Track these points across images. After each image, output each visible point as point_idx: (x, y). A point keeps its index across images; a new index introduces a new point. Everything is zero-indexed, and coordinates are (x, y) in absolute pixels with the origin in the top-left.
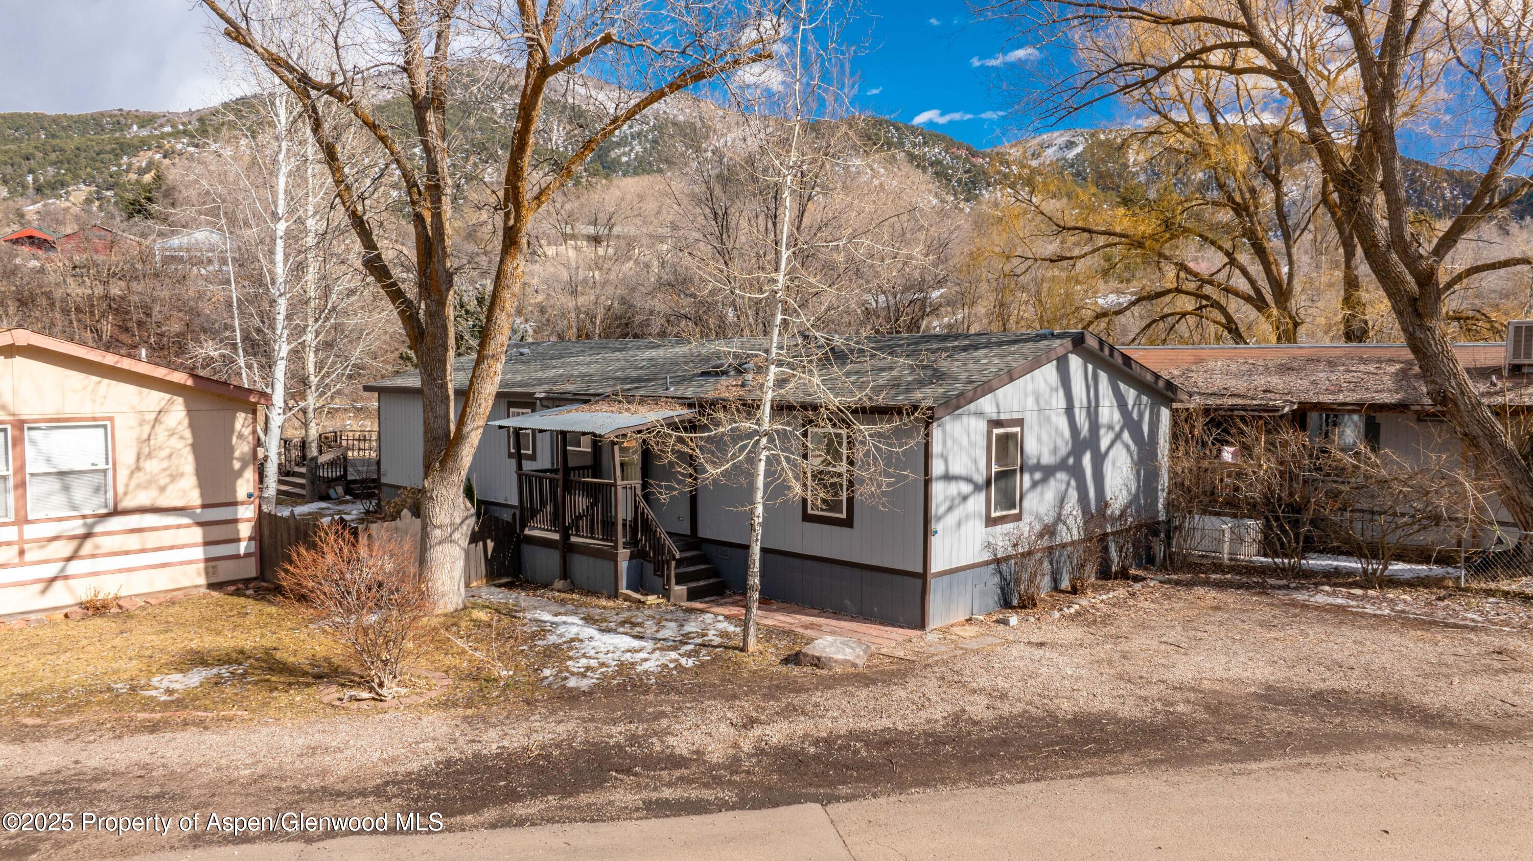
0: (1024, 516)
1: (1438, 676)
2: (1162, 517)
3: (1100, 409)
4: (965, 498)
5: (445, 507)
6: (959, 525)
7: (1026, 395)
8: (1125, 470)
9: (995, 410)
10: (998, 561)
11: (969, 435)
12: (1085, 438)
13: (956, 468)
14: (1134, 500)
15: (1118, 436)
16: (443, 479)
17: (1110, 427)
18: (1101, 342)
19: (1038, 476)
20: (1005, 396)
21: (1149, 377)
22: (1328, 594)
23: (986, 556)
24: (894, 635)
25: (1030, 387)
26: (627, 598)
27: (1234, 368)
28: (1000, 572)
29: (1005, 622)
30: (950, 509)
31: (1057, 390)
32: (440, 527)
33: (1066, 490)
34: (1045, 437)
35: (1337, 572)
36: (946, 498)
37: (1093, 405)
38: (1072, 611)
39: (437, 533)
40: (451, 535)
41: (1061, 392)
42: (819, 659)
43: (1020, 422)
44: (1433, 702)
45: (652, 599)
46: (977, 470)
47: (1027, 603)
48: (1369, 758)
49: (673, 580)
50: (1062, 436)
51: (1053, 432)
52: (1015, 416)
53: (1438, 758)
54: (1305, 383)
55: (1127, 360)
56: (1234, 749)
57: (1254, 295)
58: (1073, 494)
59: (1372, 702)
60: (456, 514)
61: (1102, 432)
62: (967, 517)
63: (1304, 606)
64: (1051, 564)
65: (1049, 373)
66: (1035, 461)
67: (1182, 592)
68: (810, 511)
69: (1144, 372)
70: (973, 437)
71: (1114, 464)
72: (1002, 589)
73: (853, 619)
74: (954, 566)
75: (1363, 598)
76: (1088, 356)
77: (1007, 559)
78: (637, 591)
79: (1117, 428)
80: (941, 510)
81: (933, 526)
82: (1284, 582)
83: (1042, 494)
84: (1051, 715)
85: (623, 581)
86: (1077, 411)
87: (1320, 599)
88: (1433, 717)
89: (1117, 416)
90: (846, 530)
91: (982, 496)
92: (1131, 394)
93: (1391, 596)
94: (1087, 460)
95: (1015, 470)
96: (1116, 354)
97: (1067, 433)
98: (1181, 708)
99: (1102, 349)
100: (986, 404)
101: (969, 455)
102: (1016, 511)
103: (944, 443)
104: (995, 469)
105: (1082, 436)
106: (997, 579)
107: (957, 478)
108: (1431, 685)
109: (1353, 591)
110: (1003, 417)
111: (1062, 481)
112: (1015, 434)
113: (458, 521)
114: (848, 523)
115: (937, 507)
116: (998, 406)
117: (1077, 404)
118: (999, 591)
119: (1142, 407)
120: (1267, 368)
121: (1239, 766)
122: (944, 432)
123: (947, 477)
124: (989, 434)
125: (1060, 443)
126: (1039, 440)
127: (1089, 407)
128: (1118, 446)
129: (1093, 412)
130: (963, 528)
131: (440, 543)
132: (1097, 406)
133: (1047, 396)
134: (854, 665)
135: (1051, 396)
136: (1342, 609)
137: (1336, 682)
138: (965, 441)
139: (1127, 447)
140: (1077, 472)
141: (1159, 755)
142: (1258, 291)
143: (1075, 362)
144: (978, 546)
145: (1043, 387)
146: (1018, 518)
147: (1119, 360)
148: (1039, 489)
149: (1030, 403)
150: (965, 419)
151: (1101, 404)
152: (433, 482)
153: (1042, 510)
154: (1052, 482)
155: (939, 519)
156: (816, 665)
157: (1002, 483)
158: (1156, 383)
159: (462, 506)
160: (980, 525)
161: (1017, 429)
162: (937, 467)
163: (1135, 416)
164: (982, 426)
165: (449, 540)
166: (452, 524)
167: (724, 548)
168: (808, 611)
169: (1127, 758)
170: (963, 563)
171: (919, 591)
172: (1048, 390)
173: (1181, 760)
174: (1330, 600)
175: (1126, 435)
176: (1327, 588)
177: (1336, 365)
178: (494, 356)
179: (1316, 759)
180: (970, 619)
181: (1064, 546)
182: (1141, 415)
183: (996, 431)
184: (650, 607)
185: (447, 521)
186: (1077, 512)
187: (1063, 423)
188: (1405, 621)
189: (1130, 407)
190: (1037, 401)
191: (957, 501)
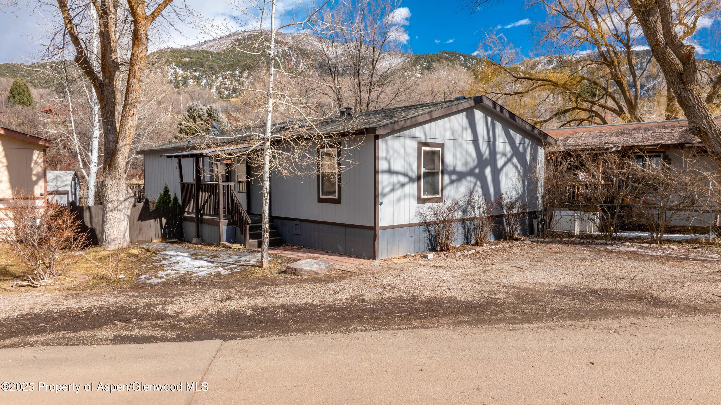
0: (445, 199)
1: (675, 283)
2: (540, 208)
3: (497, 144)
4: (403, 185)
5: (113, 191)
6: (399, 200)
7: (445, 130)
8: (514, 180)
9: (423, 136)
10: (426, 224)
11: (405, 148)
12: (486, 159)
13: (396, 167)
14: (521, 197)
15: (509, 160)
16: (110, 174)
17: (504, 154)
18: (494, 103)
19: (454, 177)
20: (430, 129)
21: (528, 127)
22: (628, 246)
23: (418, 220)
24: (355, 262)
25: (448, 126)
26: (224, 246)
27: (592, 134)
28: (429, 231)
29: (425, 257)
30: (392, 190)
31: (467, 129)
32: (111, 202)
33: (474, 187)
34: (459, 155)
35: (640, 238)
36: (389, 184)
37: (492, 140)
38: (470, 253)
39: (109, 205)
40: (117, 207)
41: (469, 131)
42: (295, 269)
43: (441, 145)
44: (665, 295)
45: (236, 246)
46: (412, 170)
47: (445, 248)
48: (606, 323)
49: (248, 236)
50: (471, 156)
51: (464, 153)
52: (438, 141)
53: (654, 323)
54: (630, 139)
55: (512, 115)
56: (519, 317)
57: (617, 109)
58: (479, 191)
59: (627, 295)
60: (120, 194)
61: (498, 156)
62: (405, 196)
63: (612, 252)
64: (464, 228)
65: (462, 118)
66: (452, 168)
67: (542, 246)
68: (321, 197)
69: (524, 124)
70: (408, 150)
71: (507, 175)
72: (430, 241)
73: (341, 255)
74: (396, 224)
75: (648, 248)
76: (487, 111)
77: (434, 223)
78: (230, 242)
79: (509, 155)
80: (386, 190)
81: (380, 199)
82: (605, 241)
83: (457, 188)
84: (415, 299)
85: (224, 237)
86: (481, 143)
87: (622, 249)
88: (662, 302)
89: (508, 148)
90: (338, 205)
91: (415, 185)
92: (518, 138)
93: (665, 246)
94: (488, 171)
95: (438, 173)
96: (505, 111)
97: (474, 154)
98: (500, 296)
99: (495, 107)
100: (417, 132)
101: (405, 160)
102: (439, 196)
103: (388, 152)
104: (423, 170)
105: (484, 157)
106: (426, 234)
107: (397, 173)
108: (670, 286)
109: (643, 245)
110: (429, 141)
111: (471, 182)
112: (438, 152)
113: (122, 199)
114: (338, 201)
115: (383, 188)
116: (425, 134)
117: (480, 139)
118: (428, 241)
119: (526, 145)
120: (610, 133)
121: (517, 326)
122: (387, 145)
123: (390, 172)
124: (419, 150)
125: (469, 159)
126: (455, 156)
127: (489, 142)
128: (509, 165)
129: (492, 144)
130: (402, 203)
131: (111, 211)
132: (494, 142)
133: (460, 132)
134: (317, 274)
135: (462, 132)
136: (634, 253)
137: (610, 285)
138: (402, 151)
139: (516, 167)
140: (481, 177)
141: (466, 319)
142: (620, 107)
143: (479, 115)
144: (413, 214)
145: (456, 126)
146: (441, 200)
147: (507, 115)
148: (455, 185)
149: (448, 135)
150: (402, 139)
151: (497, 140)
152: (106, 176)
153: (458, 197)
154: (464, 182)
155: (384, 195)
156: (294, 273)
157: (429, 179)
158: (533, 131)
159: (125, 191)
160: (413, 202)
161: (439, 149)
162: (382, 165)
163: (521, 149)
164: (415, 145)
165: (116, 209)
166: (118, 200)
167: (284, 221)
168: (319, 252)
169: (445, 320)
170: (402, 223)
171: (373, 237)
172: (460, 129)
173: (480, 322)
174: (629, 249)
175: (515, 160)
176: (628, 244)
177: (649, 130)
178: (131, 104)
179: (571, 323)
180: (407, 256)
181: (471, 219)
182: (525, 149)
183: (424, 148)
184: (234, 250)
185: (115, 198)
186: (482, 200)
187: (471, 149)
188: (669, 258)
189: (517, 145)
190: (453, 134)
191: (397, 186)
